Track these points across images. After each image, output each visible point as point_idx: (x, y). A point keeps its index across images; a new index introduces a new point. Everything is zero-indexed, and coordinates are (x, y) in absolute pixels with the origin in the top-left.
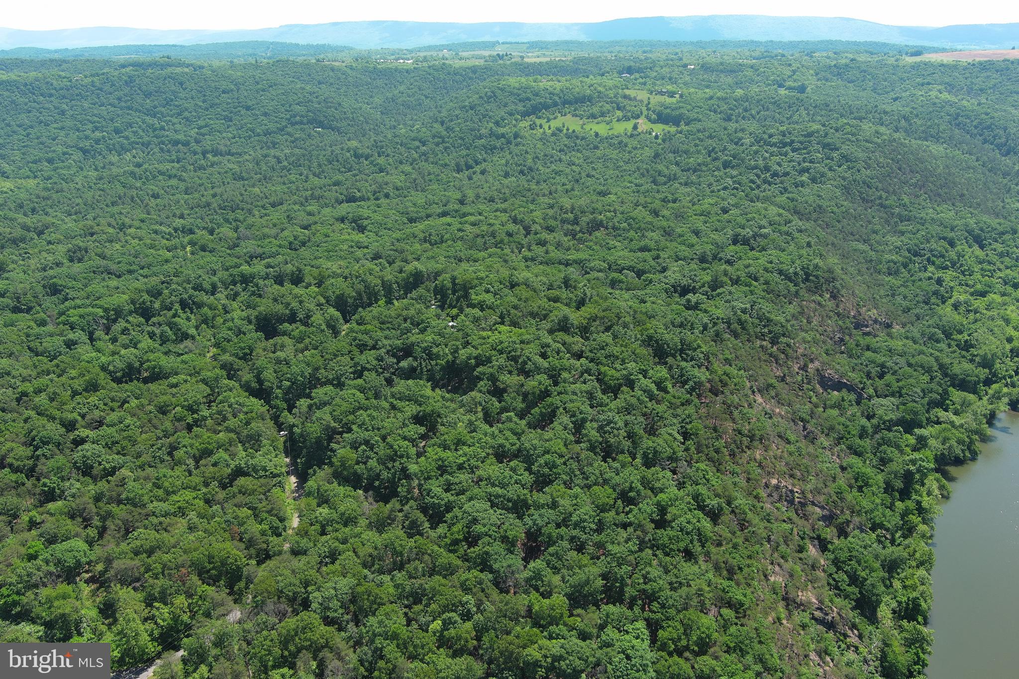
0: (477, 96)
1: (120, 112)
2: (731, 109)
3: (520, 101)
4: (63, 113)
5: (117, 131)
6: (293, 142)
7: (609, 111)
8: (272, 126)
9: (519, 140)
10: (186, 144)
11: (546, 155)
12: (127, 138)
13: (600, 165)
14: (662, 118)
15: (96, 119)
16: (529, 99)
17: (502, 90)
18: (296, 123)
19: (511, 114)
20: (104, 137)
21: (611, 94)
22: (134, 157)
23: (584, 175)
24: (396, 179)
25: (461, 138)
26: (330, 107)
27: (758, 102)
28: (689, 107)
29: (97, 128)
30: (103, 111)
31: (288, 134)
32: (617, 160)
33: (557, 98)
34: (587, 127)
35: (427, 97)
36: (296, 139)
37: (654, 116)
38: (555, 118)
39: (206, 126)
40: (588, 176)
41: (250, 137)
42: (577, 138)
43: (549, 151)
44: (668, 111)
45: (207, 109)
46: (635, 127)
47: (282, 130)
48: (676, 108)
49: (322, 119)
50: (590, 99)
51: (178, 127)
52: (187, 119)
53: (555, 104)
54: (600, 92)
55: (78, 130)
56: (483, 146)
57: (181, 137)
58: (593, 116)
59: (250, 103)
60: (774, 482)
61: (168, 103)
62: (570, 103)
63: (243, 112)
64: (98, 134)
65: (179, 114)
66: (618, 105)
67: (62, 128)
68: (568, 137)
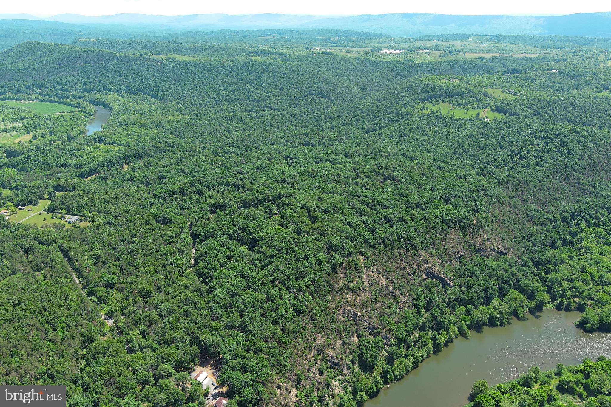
0: (403, 87)
1: (236, 81)
2: (543, 108)
3: (423, 92)
4: (213, 79)
5: (233, 91)
6: (306, 104)
7: (470, 102)
8: (299, 95)
9: (409, 117)
10: (258, 101)
11: (418, 128)
12: (235, 95)
13: (440, 137)
14: (498, 110)
15: (226, 84)
16: (428, 92)
17: (417, 84)
18: (312, 94)
19: (415, 100)
20: (226, 94)
21: (477, 92)
22: (234, 106)
23: (427, 142)
24: (333, 135)
25: (380, 113)
26: (331, 86)
27: (563, 104)
28: (517, 104)
29: (225, 89)
30: (229, 80)
31: (306, 100)
32: (450, 136)
33: (442, 93)
34: (451, 112)
35: (389, 80)
36: (308, 103)
37: (494, 108)
38: (438, 104)
39: (271, 92)
40: (429, 143)
41: (288, 100)
42: (441, 118)
43: (422, 125)
44: (503, 106)
45: (274, 83)
46: (478, 115)
47: (303, 97)
48: (509, 105)
49: (324, 92)
50: (462, 94)
51: (259, 91)
52: (264, 87)
53: (441, 96)
54: (470, 90)
55: (217, 89)
56: (388, 119)
57: (257, 97)
58: (459, 105)
59: (293, 81)
60: (349, 308)
61: (259, 77)
62: (450, 95)
63: (290, 85)
64: (224, 92)
65: (261, 84)
66: (477, 99)
67: (211, 88)
68: (436, 117)
